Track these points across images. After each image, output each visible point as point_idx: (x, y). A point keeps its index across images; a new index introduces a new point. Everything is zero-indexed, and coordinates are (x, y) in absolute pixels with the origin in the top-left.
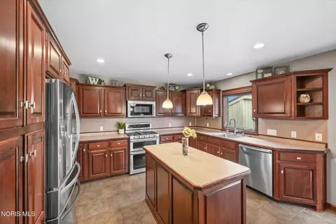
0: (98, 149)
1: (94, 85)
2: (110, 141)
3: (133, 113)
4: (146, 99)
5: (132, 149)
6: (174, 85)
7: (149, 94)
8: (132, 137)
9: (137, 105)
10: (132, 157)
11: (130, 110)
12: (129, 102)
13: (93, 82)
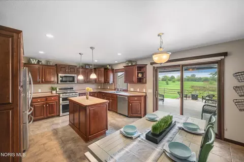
0: (39, 102)
1: (34, 64)
2: (46, 98)
3: (61, 81)
4: (71, 72)
5: (61, 102)
6: (89, 65)
7: (72, 70)
8: (61, 95)
9: (65, 76)
10: (61, 106)
11: (60, 79)
12: (60, 75)
13: (34, 62)
